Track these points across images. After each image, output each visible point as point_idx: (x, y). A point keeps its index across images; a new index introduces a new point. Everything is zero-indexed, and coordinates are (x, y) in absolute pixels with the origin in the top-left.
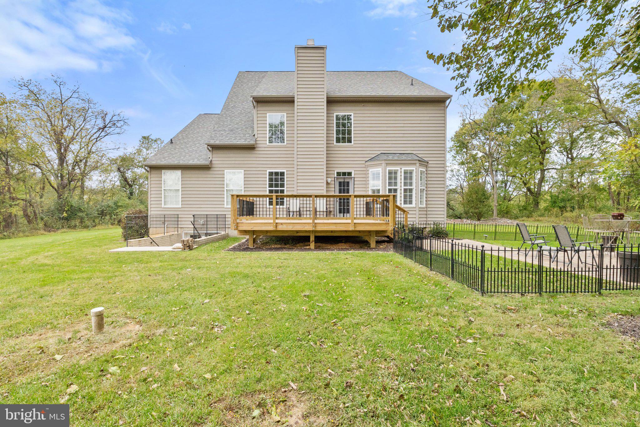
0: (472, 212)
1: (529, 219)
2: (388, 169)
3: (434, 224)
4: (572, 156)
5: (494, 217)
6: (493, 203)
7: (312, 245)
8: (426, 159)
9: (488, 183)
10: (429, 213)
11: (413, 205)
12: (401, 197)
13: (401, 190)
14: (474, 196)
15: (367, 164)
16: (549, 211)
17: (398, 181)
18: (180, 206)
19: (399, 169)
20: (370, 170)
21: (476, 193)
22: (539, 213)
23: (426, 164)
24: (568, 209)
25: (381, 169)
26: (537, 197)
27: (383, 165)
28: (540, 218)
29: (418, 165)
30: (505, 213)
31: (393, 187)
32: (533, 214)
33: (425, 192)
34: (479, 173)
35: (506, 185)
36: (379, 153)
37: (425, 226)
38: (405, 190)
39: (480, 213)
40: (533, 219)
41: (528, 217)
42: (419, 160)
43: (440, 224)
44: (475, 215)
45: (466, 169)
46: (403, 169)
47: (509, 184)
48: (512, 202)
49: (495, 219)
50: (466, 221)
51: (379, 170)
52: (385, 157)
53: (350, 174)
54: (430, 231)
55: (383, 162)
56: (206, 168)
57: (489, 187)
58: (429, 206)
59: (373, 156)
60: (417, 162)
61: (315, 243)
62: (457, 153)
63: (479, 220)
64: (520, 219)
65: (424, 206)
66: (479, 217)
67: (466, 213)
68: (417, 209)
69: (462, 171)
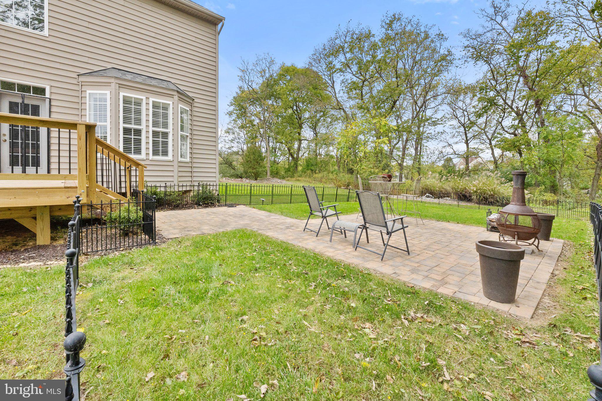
0: (250, 172)
1: (292, 179)
2: (122, 94)
3: (199, 186)
4: (316, 132)
5: (268, 177)
6: (267, 164)
8: (191, 95)
9: (263, 147)
10: (195, 170)
11: (170, 157)
12: (147, 143)
13: (147, 132)
14: (252, 157)
15: (82, 79)
16: (305, 172)
17: (144, 117)
19: (144, 98)
20: (88, 92)
21: (254, 154)
22: (298, 174)
23: (191, 102)
24: (317, 172)
25: (108, 92)
26: (297, 162)
27: (113, 85)
28: (300, 179)
29: (176, 98)
30: (275, 174)
31: (133, 126)
32: (295, 175)
33: (189, 141)
34: (256, 137)
35: (275, 151)
36: (109, 66)
37: (188, 189)
38: (155, 134)
39: (257, 173)
40: (294, 179)
41: (291, 177)
42: (178, 92)
43: (207, 185)
44: (253, 174)
45: (245, 132)
46: (151, 100)
47: (277, 150)
48: (279, 165)
49: (269, 179)
50: (245, 181)
51: (107, 93)
52: (119, 74)
53: (41, 91)
54: (194, 196)
55: (112, 80)
57: (263, 150)
58: (195, 160)
59: (96, 69)
60: (175, 93)
62: (238, 117)
63: (256, 179)
64: (286, 179)
65: (188, 160)
66: (256, 176)
67: (246, 173)
68: (175, 164)
69: (242, 134)
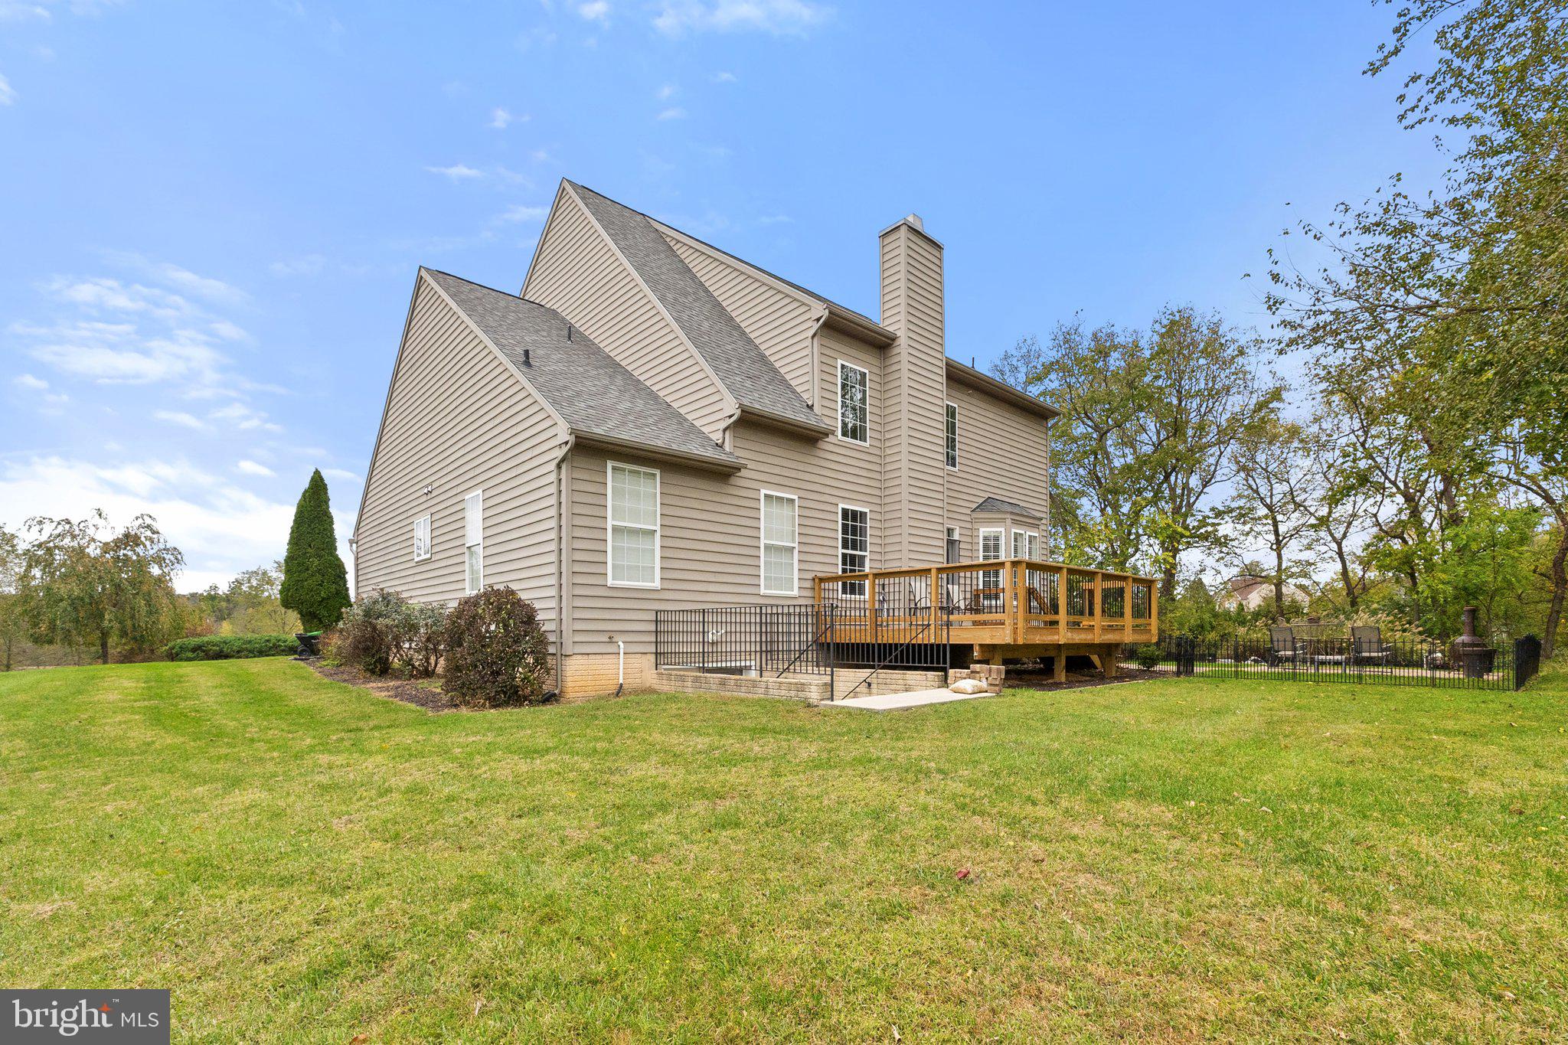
7: (1061, 676)
15: (974, 515)
18: (657, 584)
19: (1023, 532)
20: (982, 529)
36: (987, 496)
46: (1028, 533)
51: (1000, 530)
55: (1008, 516)
56: (719, 473)
59: (980, 501)
61: (1067, 671)
